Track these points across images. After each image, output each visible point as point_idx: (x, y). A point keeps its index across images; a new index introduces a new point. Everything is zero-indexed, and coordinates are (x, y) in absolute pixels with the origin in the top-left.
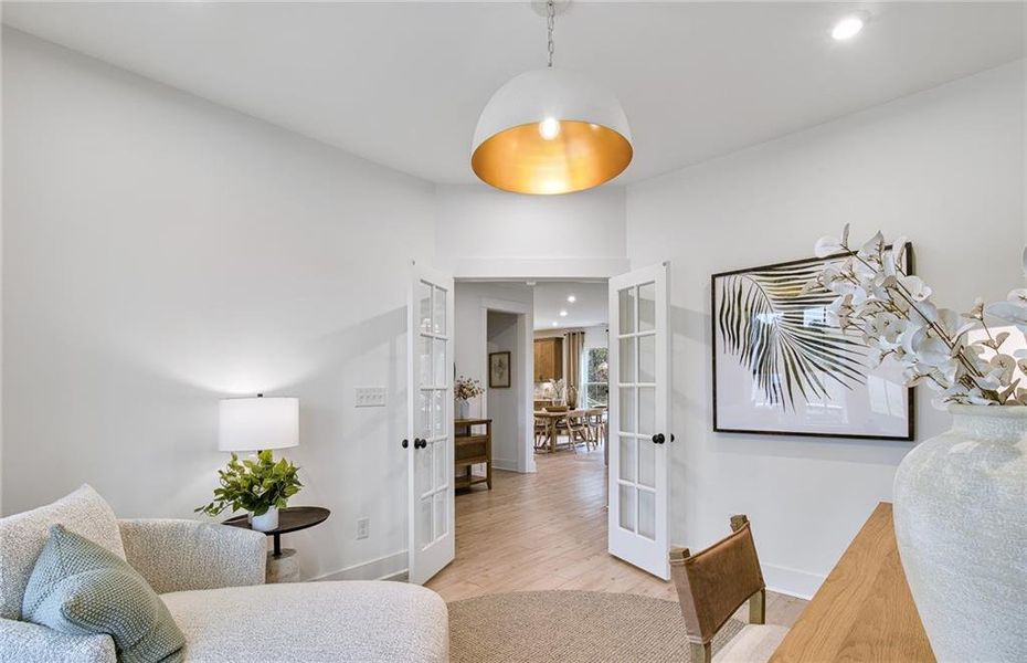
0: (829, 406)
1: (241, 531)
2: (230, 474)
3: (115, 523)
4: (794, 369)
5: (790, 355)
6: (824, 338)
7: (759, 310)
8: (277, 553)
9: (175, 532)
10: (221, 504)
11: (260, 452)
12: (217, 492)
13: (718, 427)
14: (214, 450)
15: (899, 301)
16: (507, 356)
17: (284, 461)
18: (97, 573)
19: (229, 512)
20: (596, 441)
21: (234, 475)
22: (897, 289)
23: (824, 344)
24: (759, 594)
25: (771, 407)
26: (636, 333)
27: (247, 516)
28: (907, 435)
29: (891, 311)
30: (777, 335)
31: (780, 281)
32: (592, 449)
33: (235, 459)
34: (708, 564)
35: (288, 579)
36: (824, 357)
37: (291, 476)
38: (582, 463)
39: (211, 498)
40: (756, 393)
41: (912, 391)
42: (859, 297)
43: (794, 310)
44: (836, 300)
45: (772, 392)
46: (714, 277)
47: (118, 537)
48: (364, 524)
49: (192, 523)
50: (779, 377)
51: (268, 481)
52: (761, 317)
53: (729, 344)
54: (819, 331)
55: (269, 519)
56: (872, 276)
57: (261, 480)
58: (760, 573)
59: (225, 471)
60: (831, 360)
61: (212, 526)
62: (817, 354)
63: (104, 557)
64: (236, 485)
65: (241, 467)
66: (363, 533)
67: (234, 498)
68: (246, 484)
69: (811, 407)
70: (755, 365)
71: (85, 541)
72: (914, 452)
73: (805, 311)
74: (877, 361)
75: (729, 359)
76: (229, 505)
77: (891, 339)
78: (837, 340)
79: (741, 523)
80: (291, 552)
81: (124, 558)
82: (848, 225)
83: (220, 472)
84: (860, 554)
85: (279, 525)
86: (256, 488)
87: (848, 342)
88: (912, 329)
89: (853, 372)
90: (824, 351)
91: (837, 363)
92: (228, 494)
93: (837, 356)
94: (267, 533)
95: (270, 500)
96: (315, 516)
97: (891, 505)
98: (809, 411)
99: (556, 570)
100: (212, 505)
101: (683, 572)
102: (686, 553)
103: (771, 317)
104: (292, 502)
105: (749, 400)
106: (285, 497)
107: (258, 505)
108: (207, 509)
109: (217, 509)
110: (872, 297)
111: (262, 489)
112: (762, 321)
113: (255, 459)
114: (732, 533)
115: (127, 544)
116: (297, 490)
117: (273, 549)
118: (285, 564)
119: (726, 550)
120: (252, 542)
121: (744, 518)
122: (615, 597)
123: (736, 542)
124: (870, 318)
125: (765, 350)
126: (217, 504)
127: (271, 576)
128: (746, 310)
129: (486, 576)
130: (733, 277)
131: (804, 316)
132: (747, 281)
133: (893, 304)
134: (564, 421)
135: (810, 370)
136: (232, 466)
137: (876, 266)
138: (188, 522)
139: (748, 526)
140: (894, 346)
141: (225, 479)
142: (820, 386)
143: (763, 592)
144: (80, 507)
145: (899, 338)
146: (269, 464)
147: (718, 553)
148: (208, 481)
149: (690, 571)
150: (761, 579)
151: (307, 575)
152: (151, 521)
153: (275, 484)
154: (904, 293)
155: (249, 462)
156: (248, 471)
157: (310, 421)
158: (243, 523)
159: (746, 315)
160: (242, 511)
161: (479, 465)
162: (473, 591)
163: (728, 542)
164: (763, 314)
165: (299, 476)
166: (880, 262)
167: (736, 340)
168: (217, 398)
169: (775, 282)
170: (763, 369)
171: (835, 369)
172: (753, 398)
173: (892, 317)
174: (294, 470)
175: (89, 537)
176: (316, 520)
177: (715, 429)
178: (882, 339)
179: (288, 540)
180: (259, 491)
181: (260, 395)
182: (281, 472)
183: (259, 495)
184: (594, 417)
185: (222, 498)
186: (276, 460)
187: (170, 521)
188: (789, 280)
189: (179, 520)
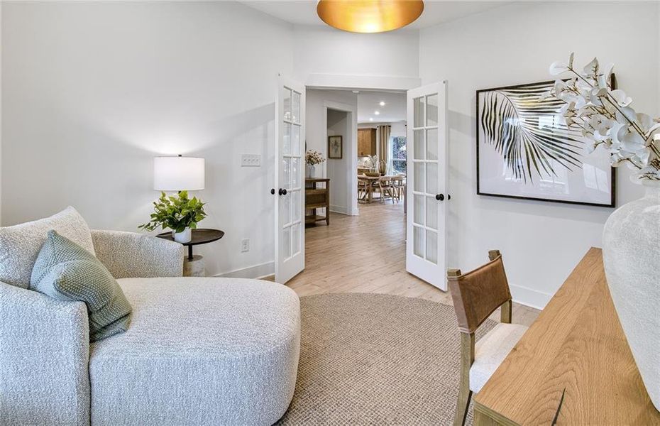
0: (556, 182)
1: (167, 242)
2: (161, 205)
3: (89, 231)
4: (532, 155)
5: (529, 146)
6: (553, 136)
7: (509, 116)
8: (191, 257)
9: (126, 241)
10: (155, 224)
11: (180, 192)
12: (153, 216)
13: (480, 192)
14: (151, 190)
15: (609, 107)
16: (340, 139)
17: (195, 199)
18: (77, 262)
19: (160, 229)
20: (398, 197)
21: (164, 206)
22: (607, 98)
23: (553, 140)
24: (508, 303)
25: (516, 181)
26: (425, 127)
27: (171, 233)
28: (610, 204)
29: (603, 114)
30: (521, 132)
31: (523, 96)
32: (395, 202)
33: (164, 195)
34: (473, 280)
35: (197, 274)
36: (553, 149)
37: (199, 208)
38: (389, 211)
39: (148, 220)
40: (506, 170)
41: (614, 170)
42: (580, 103)
43: (533, 115)
44: (563, 106)
45: (517, 171)
46: (478, 92)
47: (90, 241)
48: (245, 243)
49: (136, 234)
50: (522, 161)
51: (185, 211)
52: (510, 121)
53: (488, 137)
54: (550, 131)
55: (185, 235)
56: (590, 89)
57: (181, 210)
58: (508, 289)
59: (157, 203)
60: (557, 150)
61: (149, 237)
62: (548, 147)
63: (81, 253)
64: (164, 212)
65: (168, 201)
66: (245, 248)
67: (163, 220)
68: (171, 212)
69: (544, 183)
70: (505, 153)
71: (68, 241)
73: (539, 117)
74: (592, 148)
75: (488, 147)
76: (159, 225)
77: (602, 133)
78: (562, 137)
79: (495, 255)
80: (199, 257)
81: (94, 255)
82: (572, 54)
83: (155, 203)
84: (578, 280)
85: (192, 239)
86: (177, 215)
87: (569, 139)
88: (617, 127)
89: (572, 159)
90: (553, 144)
91: (562, 152)
92: (160, 217)
93: (562, 148)
94: (184, 244)
95: (186, 223)
96: (215, 235)
97: (601, 249)
98: (541, 185)
99: (371, 280)
100: (149, 224)
101: (456, 284)
102: (459, 272)
103: (519, 121)
104: (200, 225)
105: (501, 175)
106: (196, 222)
107: (179, 226)
108: (146, 226)
109: (152, 227)
110: (590, 103)
111: (181, 216)
112: (511, 124)
113: (177, 196)
114: (489, 261)
115: (96, 246)
116: (203, 218)
117: (188, 255)
118: (195, 265)
119: (485, 272)
120: (174, 249)
121: (498, 253)
122: (410, 299)
123: (492, 267)
124: (585, 118)
125: (512, 142)
126: (152, 224)
127: (187, 272)
128: (500, 115)
129: (325, 281)
130: (491, 92)
131: (539, 120)
132: (501, 96)
133: (604, 110)
134: (377, 182)
135: (543, 157)
136: (162, 200)
137: (593, 82)
138: (134, 234)
139: (500, 257)
140: (604, 138)
141: (158, 208)
142: (550, 167)
143: (510, 302)
144: (66, 220)
145: (608, 132)
146: (185, 199)
147: (479, 275)
148: (147, 209)
149: (461, 285)
150: (509, 293)
151: (209, 273)
152: (111, 232)
153: (189, 213)
154: (613, 101)
155: (173, 198)
156: (172, 204)
157: (211, 174)
158: (169, 237)
159: (500, 118)
160: (168, 229)
161: (321, 208)
162: (317, 290)
163: (487, 267)
164: (511, 119)
165: (204, 209)
166: (596, 79)
167: (492, 135)
168: (150, 157)
169: (520, 97)
170: (510, 155)
171: (560, 157)
172: (504, 174)
173: (603, 118)
174: (201, 205)
175: (73, 240)
176: (215, 238)
177: (478, 193)
178: (596, 133)
179: (197, 249)
180: (179, 217)
181: (180, 156)
182: (192, 205)
183: (179, 220)
184: (397, 181)
185: (155, 220)
186: (190, 198)
187: (123, 232)
188: (529, 96)
189: (128, 233)
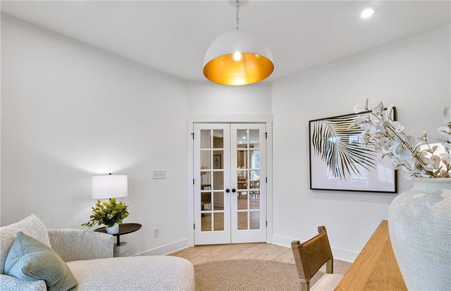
0: (360, 178)
1: (102, 234)
2: (97, 209)
3: (46, 230)
4: (345, 162)
5: (343, 156)
6: (358, 148)
7: (330, 136)
8: (118, 244)
9: (73, 235)
10: (93, 222)
11: (110, 199)
12: (91, 217)
13: (312, 188)
14: (90, 199)
15: (390, 132)
16: (219, 156)
17: (121, 203)
18: (38, 253)
19: (97, 226)
20: (259, 194)
21: (99, 209)
22: (389, 127)
23: (358, 151)
24: (330, 260)
25: (335, 179)
27: (105, 227)
28: (394, 191)
29: (387, 137)
30: (338, 147)
31: (339, 124)
32: (257, 197)
33: (99, 202)
34: (308, 247)
35: (123, 255)
36: (358, 157)
37: (124, 210)
38: (254, 203)
39: (88, 219)
40: (329, 173)
41: (396, 172)
42: (373, 131)
43: (345, 136)
44: (363, 132)
45: (336, 172)
46: (310, 122)
47: (47, 237)
48: (157, 231)
49: (80, 230)
50: (339, 165)
51: (114, 212)
52: (331, 139)
53: (317, 151)
54: (356, 145)
55: (115, 229)
56: (378, 121)
57: (111, 211)
58: (331, 251)
59: (95, 208)
60: (361, 158)
61: (89, 232)
62: (355, 156)
63: (41, 246)
64: (100, 214)
65: (102, 206)
66: (156, 234)
67: (99, 219)
68: (105, 214)
69: (353, 179)
70: (328, 160)
71: (31, 239)
72: (398, 197)
73: (350, 137)
74: (381, 159)
75: (317, 158)
76: (97, 223)
77: (387, 149)
78: (364, 149)
79: (322, 229)
80: (125, 243)
81: (50, 246)
82: (368, 99)
83: (93, 208)
84: (374, 243)
85: (120, 231)
86: (109, 215)
87: (368, 150)
88: (396, 144)
89: (370, 163)
90: (358, 154)
91: (364, 159)
92: (97, 217)
93: (364, 156)
94: (114, 235)
95: (115, 220)
96: (135, 227)
97: (387, 221)
98: (352, 181)
99: (242, 250)
100: (89, 223)
101: (297, 251)
102: (298, 242)
103: (335, 139)
104: (125, 221)
105: (325, 175)
106: (122, 219)
107: (110, 223)
108: (87, 224)
109: (91, 224)
110: (379, 130)
111: (111, 215)
112: (331, 141)
113: (108, 202)
114: (318, 234)
115: (51, 241)
116: (127, 216)
117: (116, 242)
118: (122, 249)
119: (316, 241)
120: (107, 239)
121: (324, 228)
122: (267, 262)
123: (320, 238)
124: (378, 140)
125: (333, 154)
126: (91, 222)
127: (116, 254)
128: (324, 136)
129: (211, 253)
130: (318, 122)
131: (349, 139)
132: (325, 124)
133: (387, 133)
134: (245, 185)
135: (352, 163)
136: (98, 205)
137: (380, 117)
138: (78, 230)
139: (325, 231)
140: (388, 152)
141: (95, 211)
142: (356, 169)
143: (332, 259)
144: (29, 224)
145: (390, 148)
146: (115, 204)
147: (313, 243)
148: (87, 212)
149: (300, 251)
150: (331, 254)
151: (131, 253)
152: (62, 230)
153: (117, 213)
154: (393, 129)
155: (105, 203)
156: (105, 207)
157: (132, 185)
158: (103, 230)
159: (324, 138)
160: (103, 225)
161: (207, 204)
162: (204, 260)
163: (317, 238)
164: (332, 138)
165: (128, 210)
166: (382, 115)
167: (320, 150)
168: (90, 176)
169: (337, 124)
170: (331, 162)
171: (363, 162)
172: (327, 175)
173: (387, 139)
174: (126, 207)
175: (34, 237)
176: (135, 229)
178: (383, 149)
179: (123, 238)
180: (110, 216)
181: (110, 174)
182: (119, 208)
183: (110, 218)
184: (258, 183)
185: (93, 220)
186: (117, 203)
187: (70, 230)
188: (342, 123)
189: (74, 230)
